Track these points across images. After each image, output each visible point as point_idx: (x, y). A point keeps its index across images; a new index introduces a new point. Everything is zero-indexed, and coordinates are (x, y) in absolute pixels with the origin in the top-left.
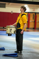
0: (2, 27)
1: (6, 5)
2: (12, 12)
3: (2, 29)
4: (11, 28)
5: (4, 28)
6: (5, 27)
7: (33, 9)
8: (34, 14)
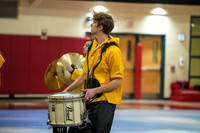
0: (7, 96)
1: (21, 9)
2: (44, 34)
3: (7, 103)
4: (69, 105)
5: (12, 98)
6: (16, 96)
7: (126, 19)
8: (133, 40)
